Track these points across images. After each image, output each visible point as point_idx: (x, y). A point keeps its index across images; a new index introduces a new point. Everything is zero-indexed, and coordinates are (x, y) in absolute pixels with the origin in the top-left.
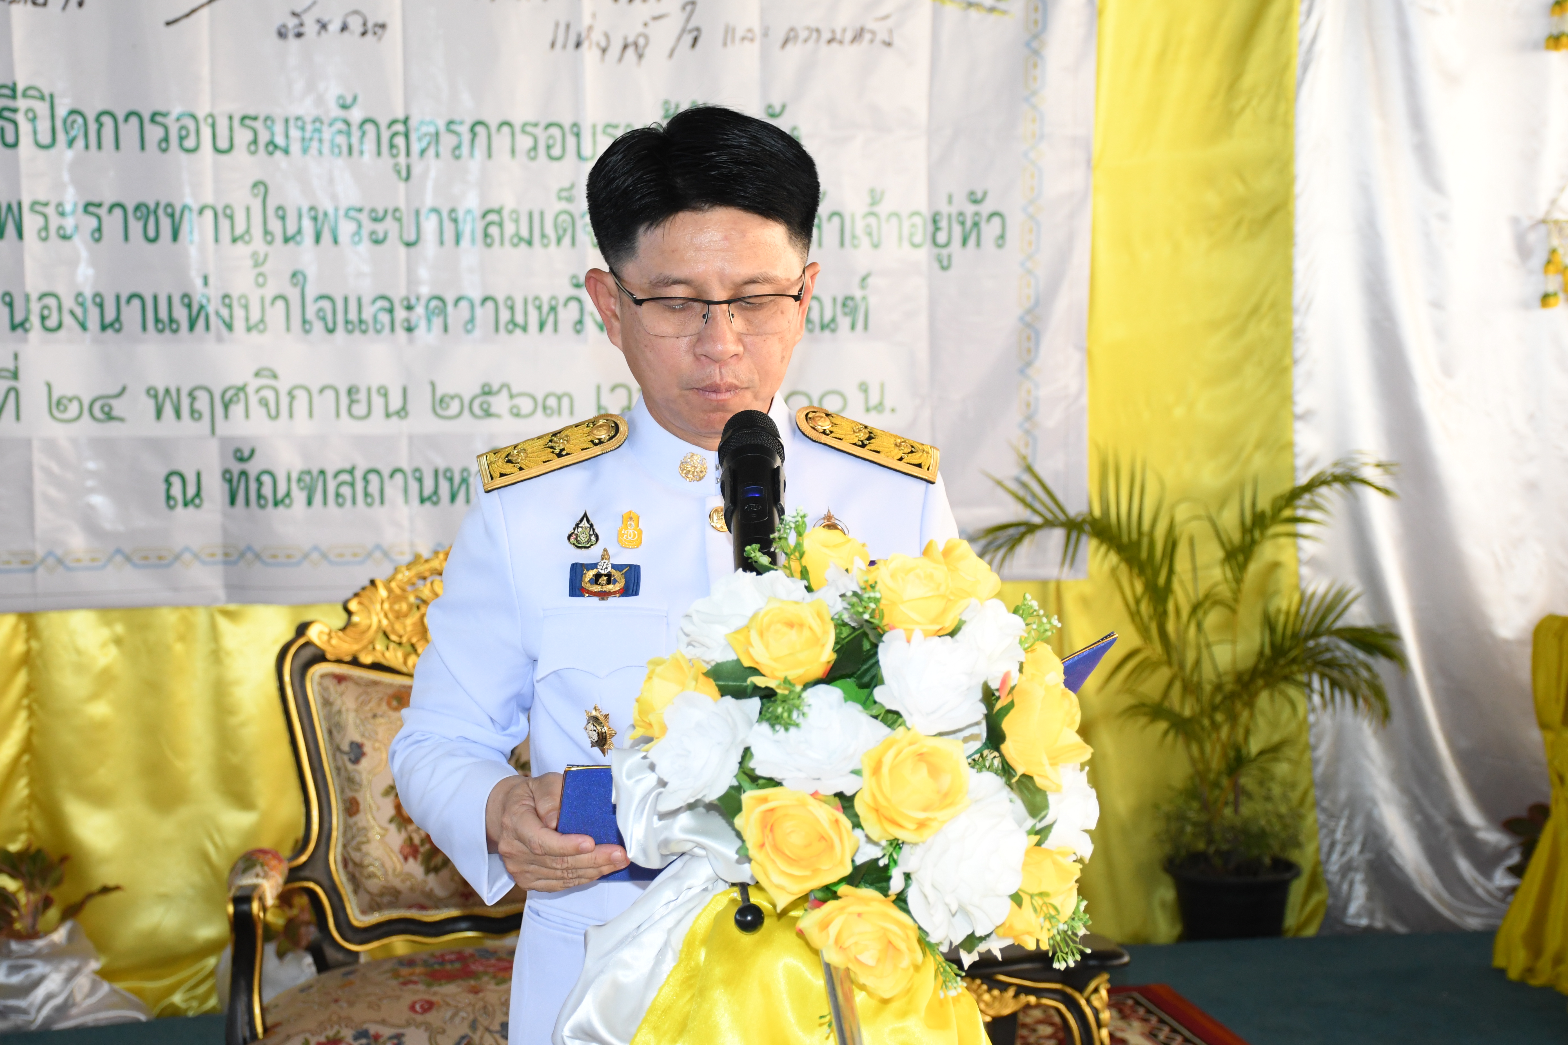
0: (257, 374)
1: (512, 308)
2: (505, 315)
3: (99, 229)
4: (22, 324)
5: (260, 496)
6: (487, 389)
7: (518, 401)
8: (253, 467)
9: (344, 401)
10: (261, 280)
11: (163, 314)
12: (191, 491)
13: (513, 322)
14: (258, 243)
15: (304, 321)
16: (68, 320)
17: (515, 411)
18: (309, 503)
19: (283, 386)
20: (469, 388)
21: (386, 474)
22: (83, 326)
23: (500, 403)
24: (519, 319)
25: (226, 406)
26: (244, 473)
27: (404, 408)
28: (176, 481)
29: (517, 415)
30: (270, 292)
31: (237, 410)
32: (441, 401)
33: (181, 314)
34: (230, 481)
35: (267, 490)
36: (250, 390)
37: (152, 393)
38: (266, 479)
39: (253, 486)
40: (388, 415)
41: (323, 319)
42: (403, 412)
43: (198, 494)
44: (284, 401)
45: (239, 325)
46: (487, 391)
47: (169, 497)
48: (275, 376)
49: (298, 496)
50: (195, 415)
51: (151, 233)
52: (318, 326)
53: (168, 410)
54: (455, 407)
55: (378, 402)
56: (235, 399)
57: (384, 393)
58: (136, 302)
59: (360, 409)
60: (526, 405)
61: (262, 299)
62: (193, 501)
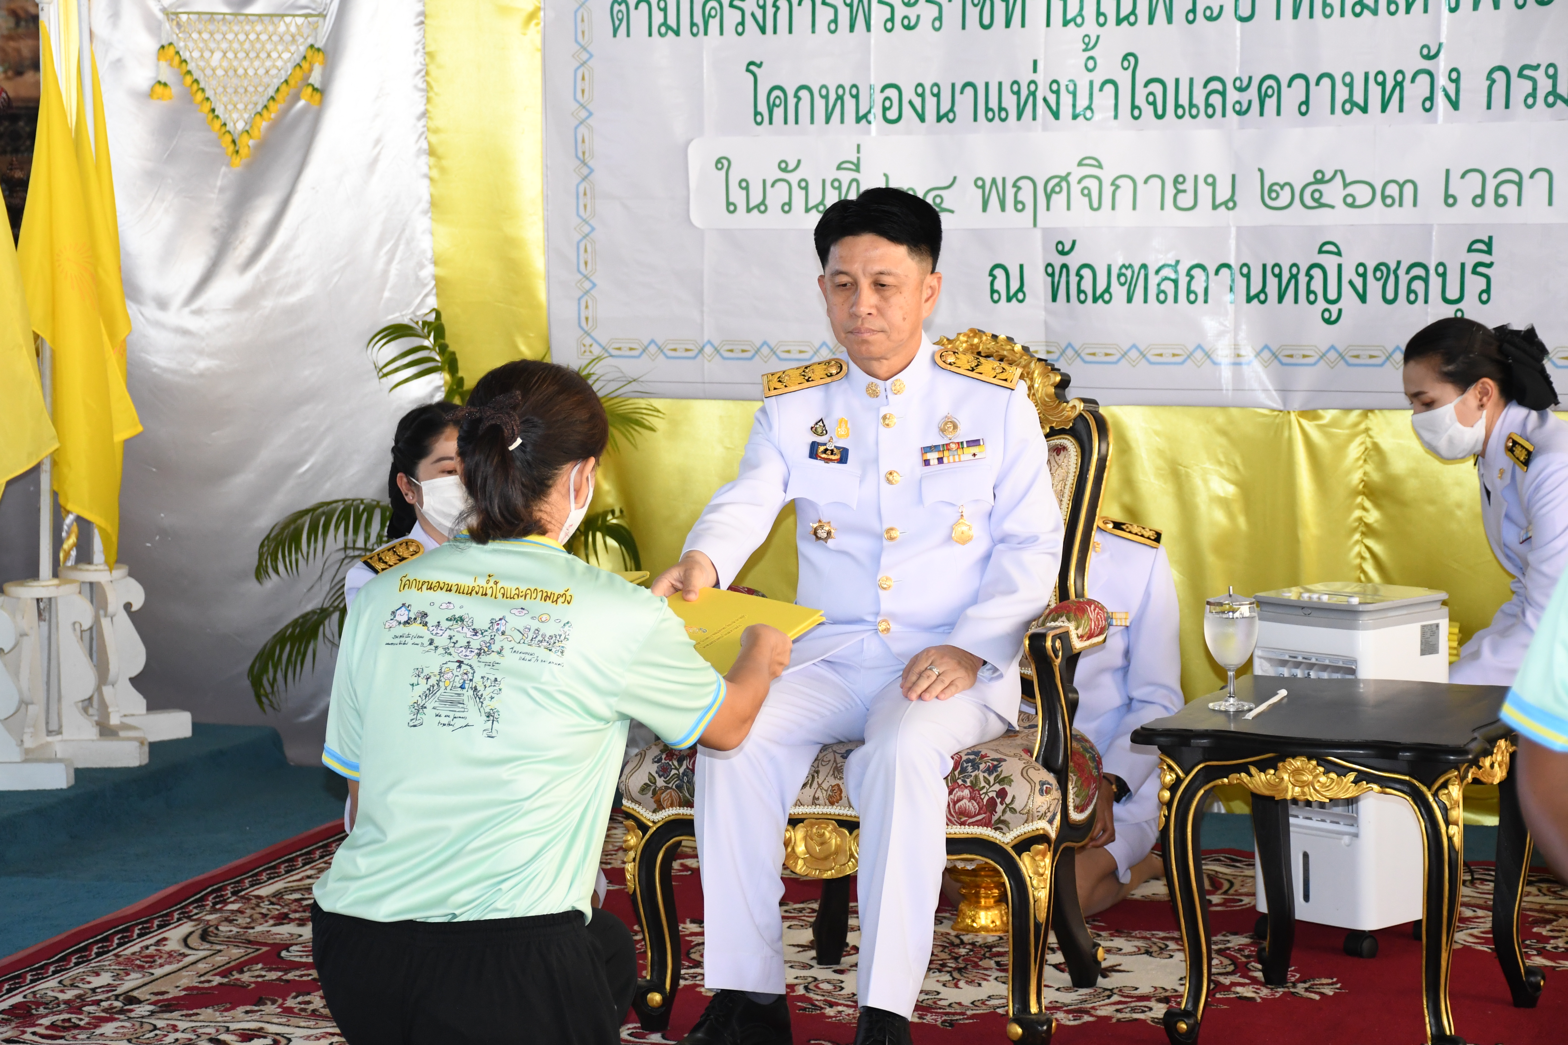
0: (1080, 164)
1: (1350, 86)
2: (1342, 93)
3: (940, 18)
4: (865, 116)
5: (1080, 291)
6: (1319, 176)
7: (1351, 190)
8: (1074, 261)
9: (1170, 191)
10: (1091, 64)
11: (994, 104)
12: (1015, 285)
13: (1350, 100)
14: (1091, 27)
15: (1134, 107)
16: (907, 109)
17: (1350, 200)
18: (1130, 300)
19: (1107, 177)
20: (1301, 177)
21: (1211, 269)
22: (922, 118)
23: (1333, 192)
24: (1359, 98)
25: (1048, 198)
26: (1064, 266)
27: (1232, 199)
28: (999, 273)
29: (1352, 205)
30: (1098, 77)
31: (1059, 200)
32: (1271, 190)
33: (1010, 101)
34: (1052, 275)
35: (1087, 285)
36: (1073, 180)
37: (979, 184)
38: (1086, 272)
39: (1074, 280)
40: (1215, 207)
41: (1154, 104)
42: (1231, 203)
43: (1021, 289)
44: (1108, 190)
45: (1066, 110)
46: (1320, 178)
47: (993, 291)
48: (1100, 166)
49: (1119, 292)
50: (1019, 205)
51: (986, 21)
52: (1148, 110)
53: (994, 201)
54: (1285, 197)
55: (1205, 192)
56: (1057, 189)
57: (1212, 181)
58: (969, 91)
59: (1186, 200)
60: (1362, 194)
61: (1091, 83)
62: (1017, 295)
